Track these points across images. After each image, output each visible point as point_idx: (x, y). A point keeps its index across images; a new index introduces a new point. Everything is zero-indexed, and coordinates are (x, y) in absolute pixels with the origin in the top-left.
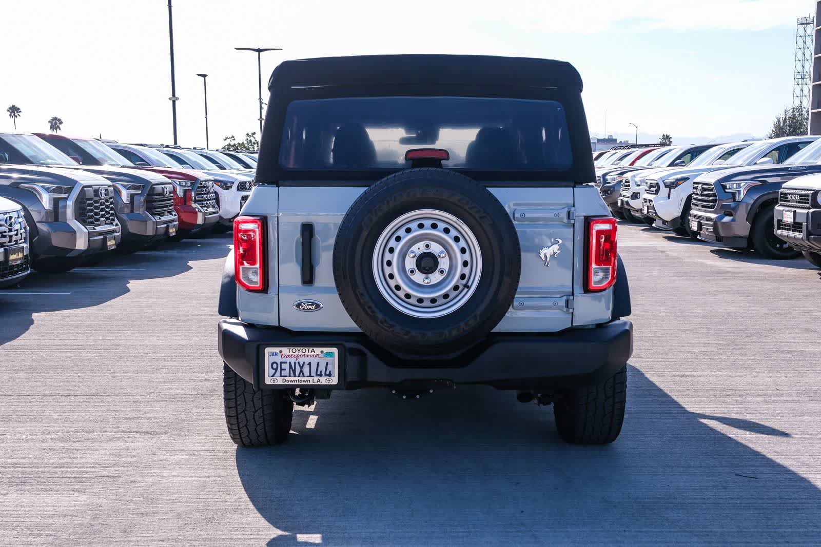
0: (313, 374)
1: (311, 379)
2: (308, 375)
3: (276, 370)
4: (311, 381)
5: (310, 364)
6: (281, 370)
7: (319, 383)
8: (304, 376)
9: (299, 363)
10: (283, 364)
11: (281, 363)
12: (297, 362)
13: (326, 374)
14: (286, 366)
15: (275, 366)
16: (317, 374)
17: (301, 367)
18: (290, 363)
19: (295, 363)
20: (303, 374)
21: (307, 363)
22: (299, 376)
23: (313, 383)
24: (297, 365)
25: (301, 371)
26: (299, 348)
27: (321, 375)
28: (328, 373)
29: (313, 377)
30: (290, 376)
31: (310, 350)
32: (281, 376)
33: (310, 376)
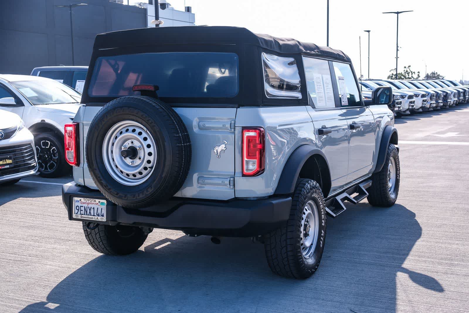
0: (95, 214)
1: (94, 217)
2: (93, 214)
3: (78, 210)
4: (94, 218)
5: (94, 208)
6: (81, 210)
7: (97, 220)
8: (91, 215)
9: (89, 207)
10: (81, 207)
11: (81, 206)
12: (88, 206)
13: (101, 215)
14: (83, 209)
15: (78, 208)
16: (97, 215)
17: (90, 210)
18: (85, 207)
19: (87, 207)
20: (91, 214)
21: (92, 207)
22: (89, 215)
23: (95, 220)
24: (88, 208)
25: (90, 212)
26: (89, 199)
27: (99, 215)
28: (102, 214)
29: (95, 216)
30: (85, 215)
31: (94, 201)
32: (81, 214)
33: (94, 215)
